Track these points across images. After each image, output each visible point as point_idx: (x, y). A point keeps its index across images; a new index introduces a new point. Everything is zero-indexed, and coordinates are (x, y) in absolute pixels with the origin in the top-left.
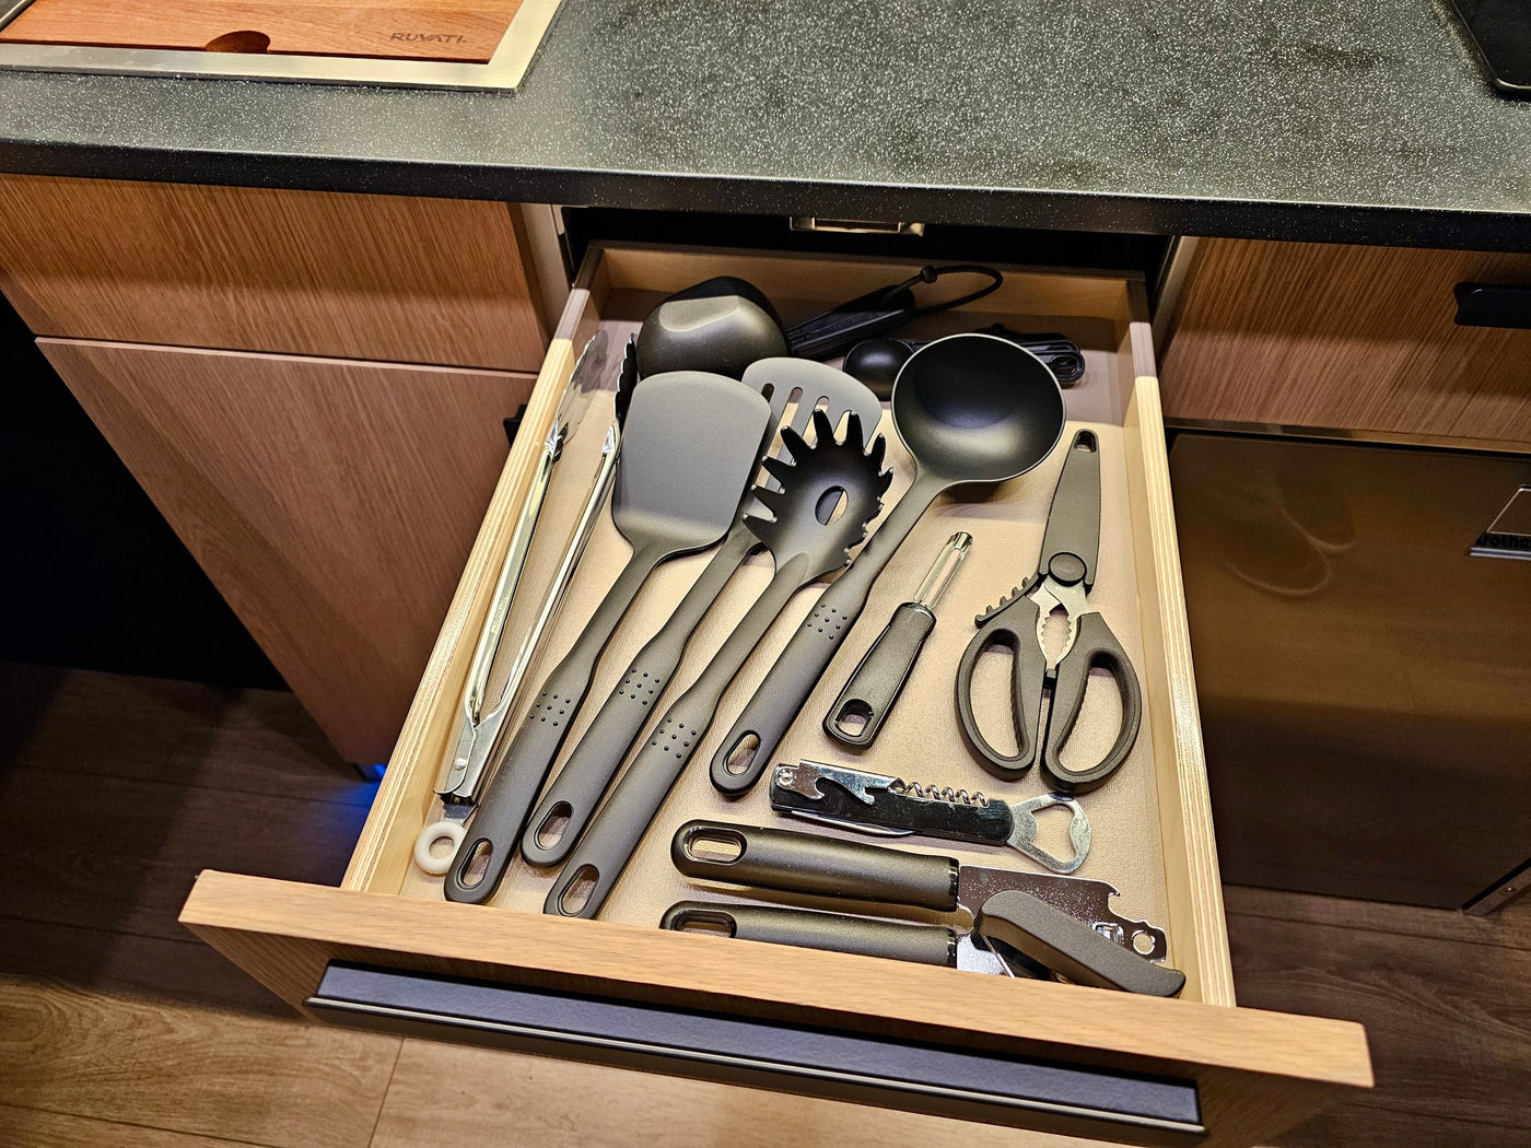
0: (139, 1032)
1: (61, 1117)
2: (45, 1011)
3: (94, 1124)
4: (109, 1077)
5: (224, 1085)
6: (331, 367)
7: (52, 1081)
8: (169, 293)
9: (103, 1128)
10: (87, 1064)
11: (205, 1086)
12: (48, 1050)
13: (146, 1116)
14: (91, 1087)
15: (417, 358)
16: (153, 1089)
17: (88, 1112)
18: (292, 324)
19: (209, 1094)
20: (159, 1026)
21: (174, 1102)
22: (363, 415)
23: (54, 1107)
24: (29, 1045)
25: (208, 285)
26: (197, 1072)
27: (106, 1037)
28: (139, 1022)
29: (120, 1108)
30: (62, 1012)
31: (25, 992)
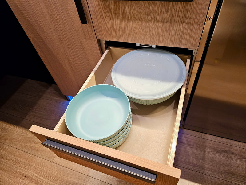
0: (22, 135)
1: (7, 146)
2: (10, 129)
4: (16, 141)
5: (33, 145)
7: (7, 140)
9: (13, 148)
10: (13, 138)
12: (8, 135)
13: (20, 148)
14: (13, 142)
16: (22, 144)
17: (11, 146)
19: (30, 146)
21: (25, 146)
23: (7, 144)
24: (6, 134)
26: (29, 142)
27: (17, 134)
28: (23, 133)
29: (16, 146)
30: (12, 129)
31: (8, 125)
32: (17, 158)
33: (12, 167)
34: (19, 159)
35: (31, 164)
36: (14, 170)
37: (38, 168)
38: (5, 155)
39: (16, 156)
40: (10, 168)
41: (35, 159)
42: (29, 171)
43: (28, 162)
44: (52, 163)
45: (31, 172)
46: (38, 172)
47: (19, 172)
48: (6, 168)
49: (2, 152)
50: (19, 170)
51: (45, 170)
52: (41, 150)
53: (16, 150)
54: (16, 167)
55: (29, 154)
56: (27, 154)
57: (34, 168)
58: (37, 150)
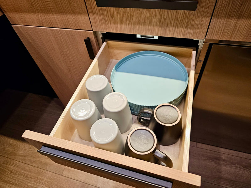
0: (30, 150)
1: (17, 161)
2: (17, 145)
3: (21, 163)
4: (25, 156)
5: (41, 160)
6: (56, 30)
7: (16, 156)
8: (30, 15)
9: (22, 164)
10: (22, 154)
11: (39, 160)
12: (16, 151)
13: (29, 163)
14: (22, 157)
15: (70, 28)
16: (31, 159)
17: (21, 161)
18: (49, 21)
19: (39, 161)
20: (33, 149)
21: (34, 161)
22: (62, 40)
23: (16, 160)
24: (14, 150)
25: (36, 13)
26: (38, 157)
27: (25, 150)
28: (30, 148)
29: (26, 161)
30: (19, 145)
31: (15, 141)
32: (27, 173)
33: (24, 182)
34: (29, 173)
35: (42, 178)
36: (26, 184)
37: (49, 181)
38: (16, 171)
39: (26, 171)
40: (22, 183)
41: (45, 173)
42: (41, 185)
43: (39, 177)
44: (62, 177)
45: (42, 185)
46: (49, 186)
47: (31, 186)
48: (18, 183)
49: (13, 168)
50: (31, 185)
51: (55, 183)
52: (50, 165)
53: (26, 165)
54: (28, 182)
55: (39, 169)
56: (37, 168)
57: (45, 181)
58: (46, 164)
